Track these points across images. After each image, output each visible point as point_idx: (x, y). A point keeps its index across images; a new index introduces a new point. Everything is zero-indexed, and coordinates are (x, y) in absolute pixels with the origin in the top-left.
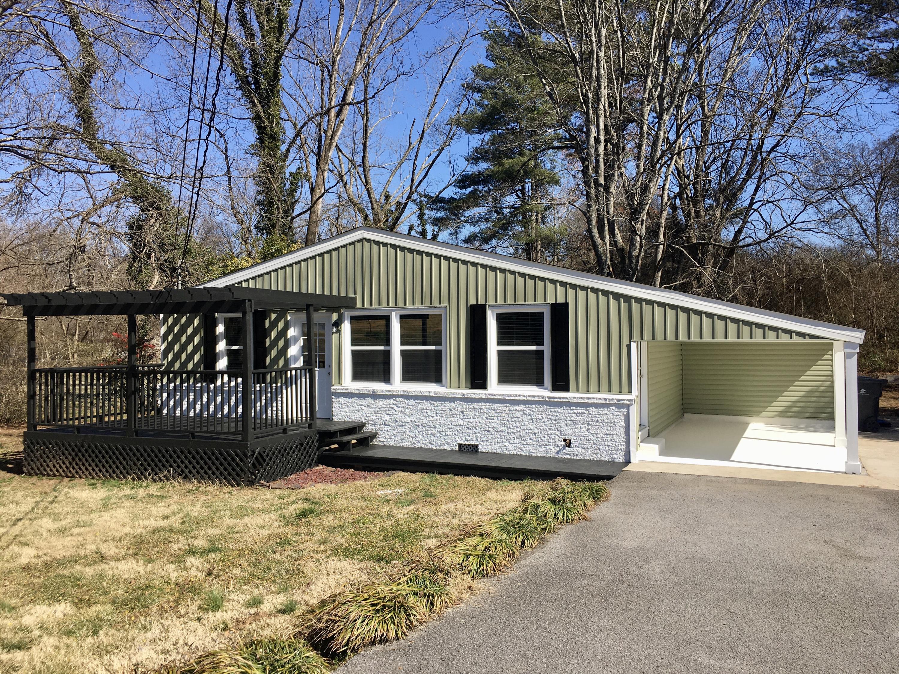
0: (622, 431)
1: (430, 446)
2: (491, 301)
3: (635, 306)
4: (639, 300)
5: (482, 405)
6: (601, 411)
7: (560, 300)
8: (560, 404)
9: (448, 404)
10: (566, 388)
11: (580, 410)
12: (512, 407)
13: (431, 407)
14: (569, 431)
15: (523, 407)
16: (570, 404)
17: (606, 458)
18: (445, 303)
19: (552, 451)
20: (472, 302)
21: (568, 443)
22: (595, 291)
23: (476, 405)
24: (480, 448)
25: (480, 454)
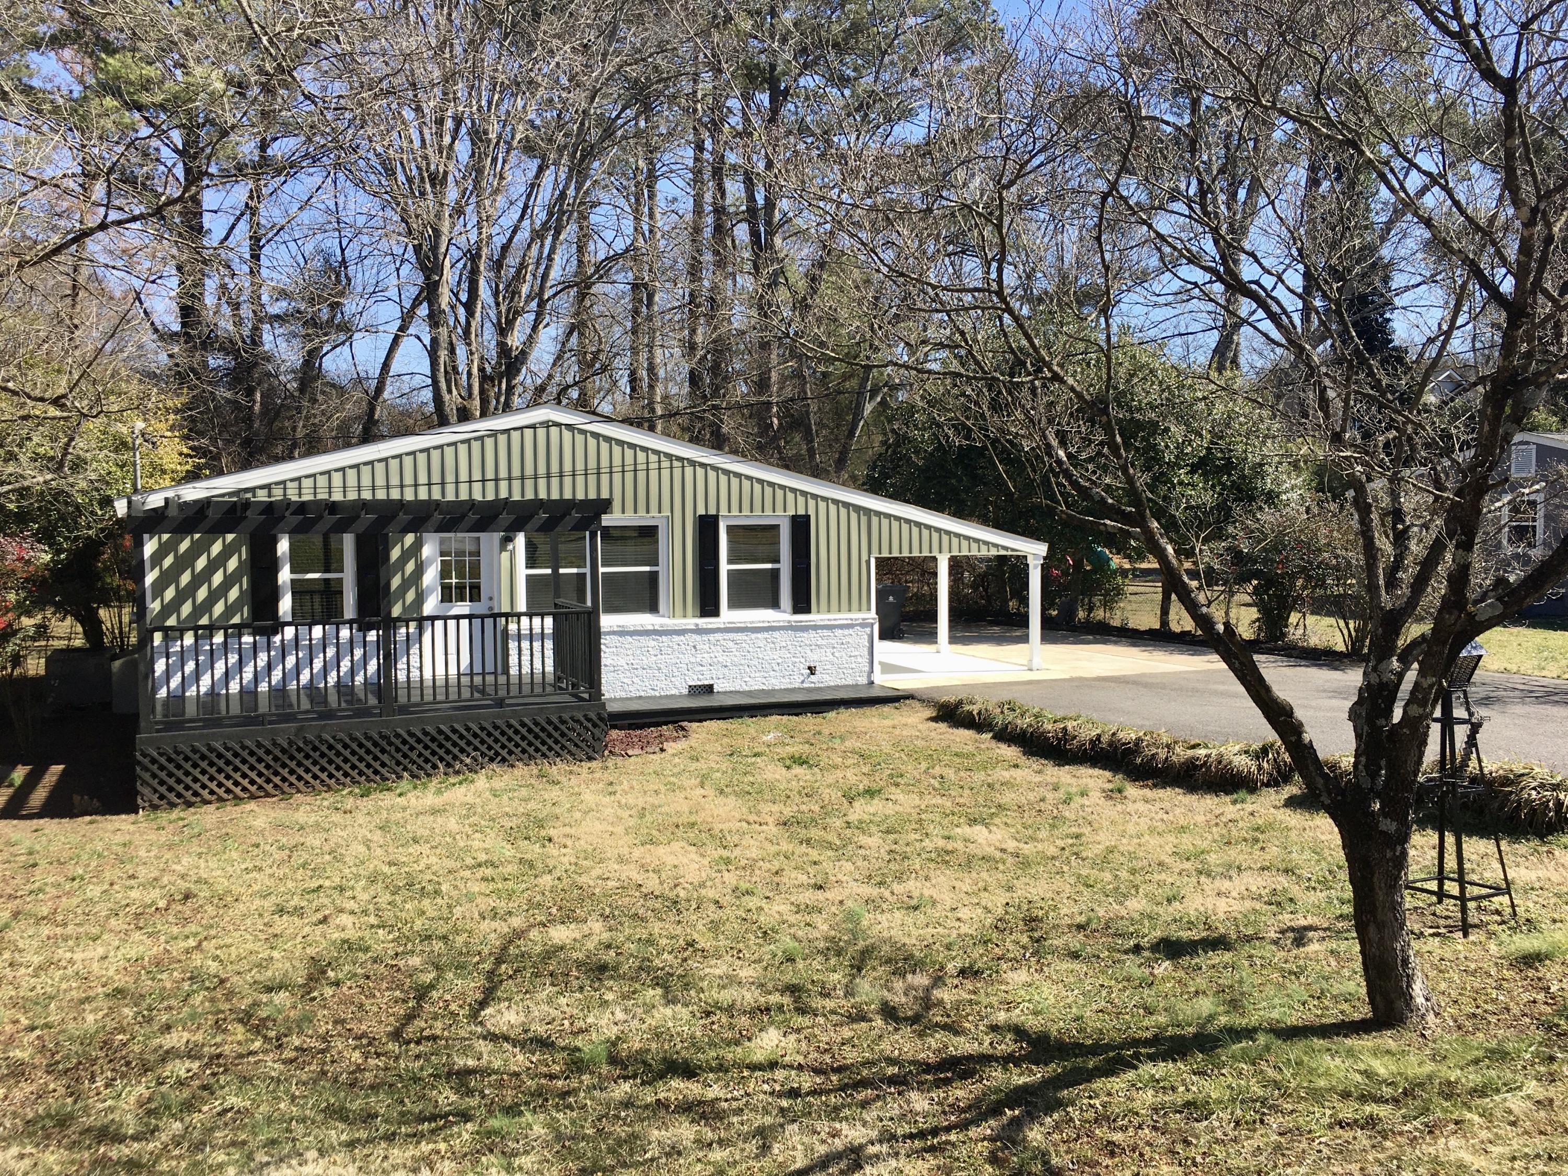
0: (866, 652)
1: (653, 693)
2: (723, 512)
3: (875, 520)
4: (879, 514)
5: (718, 636)
6: (846, 632)
7: (801, 512)
8: (805, 628)
9: (676, 638)
10: (808, 610)
11: (826, 633)
12: (753, 636)
13: (653, 643)
14: (814, 658)
15: (766, 635)
16: (816, 628)
17: (850, 682)
18: (666, 512)
19: (796, 681)
20: (701, 511)
21: (812, 670)
22: (836, 502)
23: (712, 637)
24: (716, 688)
25: (715, 696)
